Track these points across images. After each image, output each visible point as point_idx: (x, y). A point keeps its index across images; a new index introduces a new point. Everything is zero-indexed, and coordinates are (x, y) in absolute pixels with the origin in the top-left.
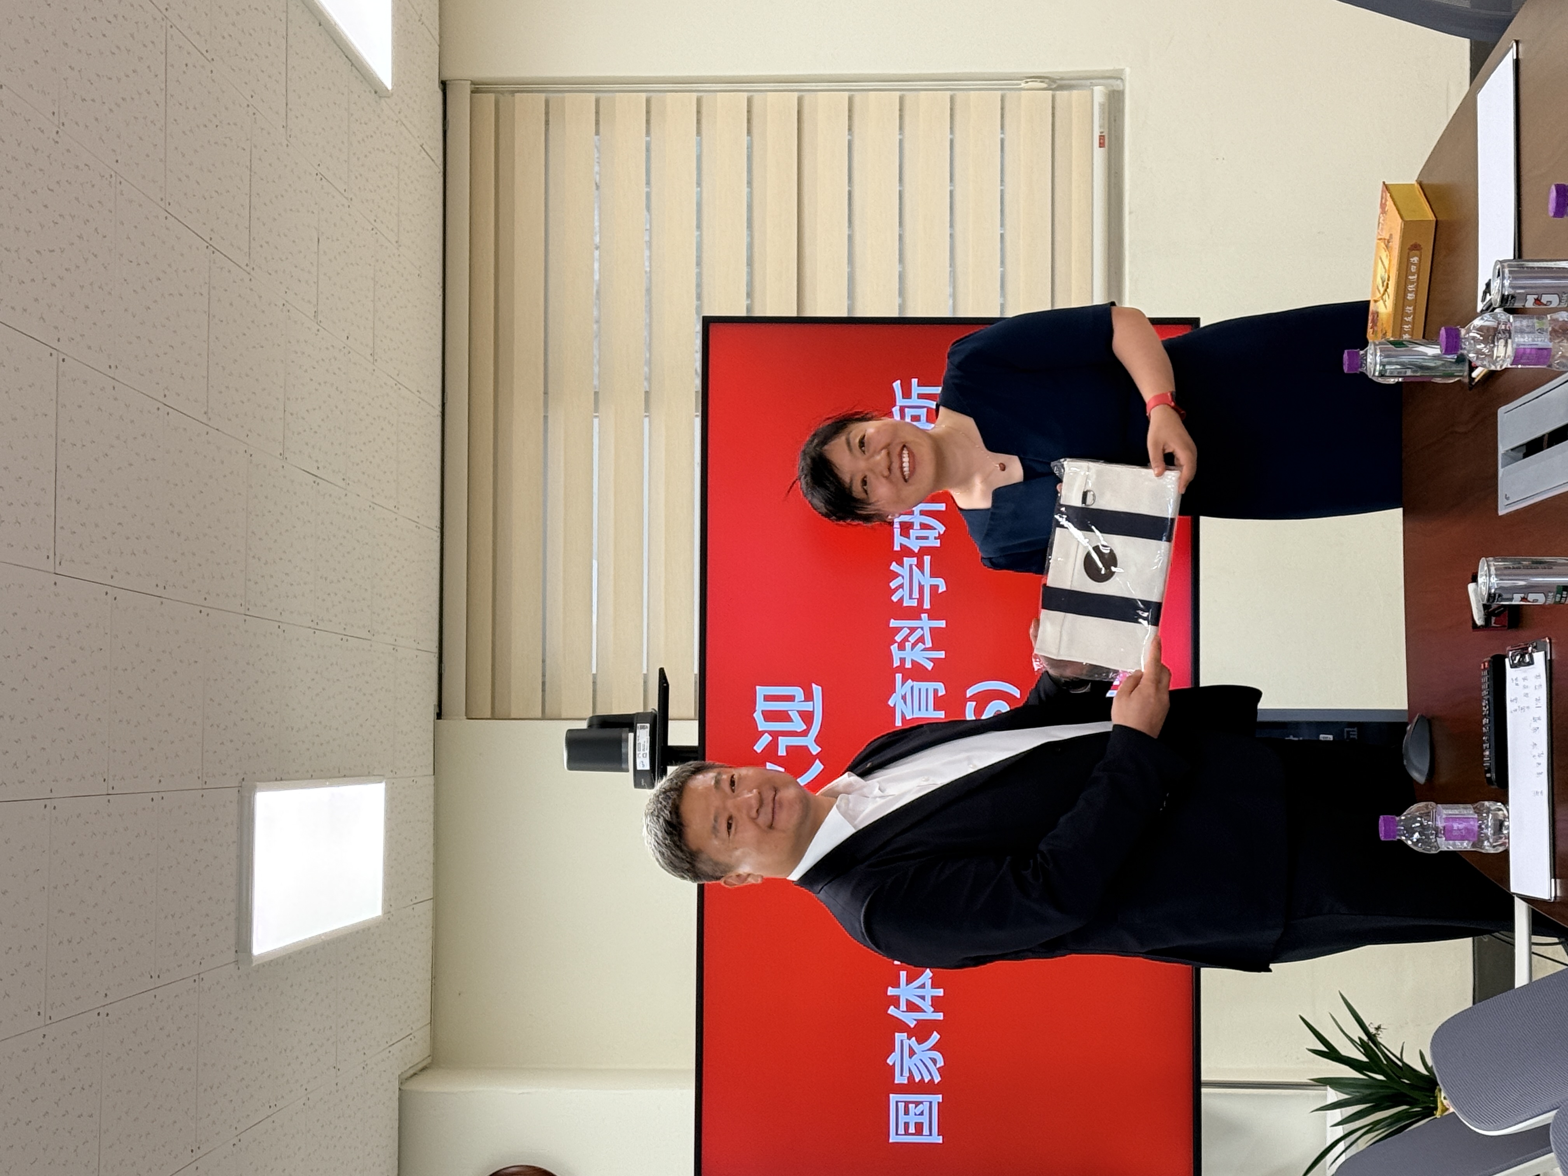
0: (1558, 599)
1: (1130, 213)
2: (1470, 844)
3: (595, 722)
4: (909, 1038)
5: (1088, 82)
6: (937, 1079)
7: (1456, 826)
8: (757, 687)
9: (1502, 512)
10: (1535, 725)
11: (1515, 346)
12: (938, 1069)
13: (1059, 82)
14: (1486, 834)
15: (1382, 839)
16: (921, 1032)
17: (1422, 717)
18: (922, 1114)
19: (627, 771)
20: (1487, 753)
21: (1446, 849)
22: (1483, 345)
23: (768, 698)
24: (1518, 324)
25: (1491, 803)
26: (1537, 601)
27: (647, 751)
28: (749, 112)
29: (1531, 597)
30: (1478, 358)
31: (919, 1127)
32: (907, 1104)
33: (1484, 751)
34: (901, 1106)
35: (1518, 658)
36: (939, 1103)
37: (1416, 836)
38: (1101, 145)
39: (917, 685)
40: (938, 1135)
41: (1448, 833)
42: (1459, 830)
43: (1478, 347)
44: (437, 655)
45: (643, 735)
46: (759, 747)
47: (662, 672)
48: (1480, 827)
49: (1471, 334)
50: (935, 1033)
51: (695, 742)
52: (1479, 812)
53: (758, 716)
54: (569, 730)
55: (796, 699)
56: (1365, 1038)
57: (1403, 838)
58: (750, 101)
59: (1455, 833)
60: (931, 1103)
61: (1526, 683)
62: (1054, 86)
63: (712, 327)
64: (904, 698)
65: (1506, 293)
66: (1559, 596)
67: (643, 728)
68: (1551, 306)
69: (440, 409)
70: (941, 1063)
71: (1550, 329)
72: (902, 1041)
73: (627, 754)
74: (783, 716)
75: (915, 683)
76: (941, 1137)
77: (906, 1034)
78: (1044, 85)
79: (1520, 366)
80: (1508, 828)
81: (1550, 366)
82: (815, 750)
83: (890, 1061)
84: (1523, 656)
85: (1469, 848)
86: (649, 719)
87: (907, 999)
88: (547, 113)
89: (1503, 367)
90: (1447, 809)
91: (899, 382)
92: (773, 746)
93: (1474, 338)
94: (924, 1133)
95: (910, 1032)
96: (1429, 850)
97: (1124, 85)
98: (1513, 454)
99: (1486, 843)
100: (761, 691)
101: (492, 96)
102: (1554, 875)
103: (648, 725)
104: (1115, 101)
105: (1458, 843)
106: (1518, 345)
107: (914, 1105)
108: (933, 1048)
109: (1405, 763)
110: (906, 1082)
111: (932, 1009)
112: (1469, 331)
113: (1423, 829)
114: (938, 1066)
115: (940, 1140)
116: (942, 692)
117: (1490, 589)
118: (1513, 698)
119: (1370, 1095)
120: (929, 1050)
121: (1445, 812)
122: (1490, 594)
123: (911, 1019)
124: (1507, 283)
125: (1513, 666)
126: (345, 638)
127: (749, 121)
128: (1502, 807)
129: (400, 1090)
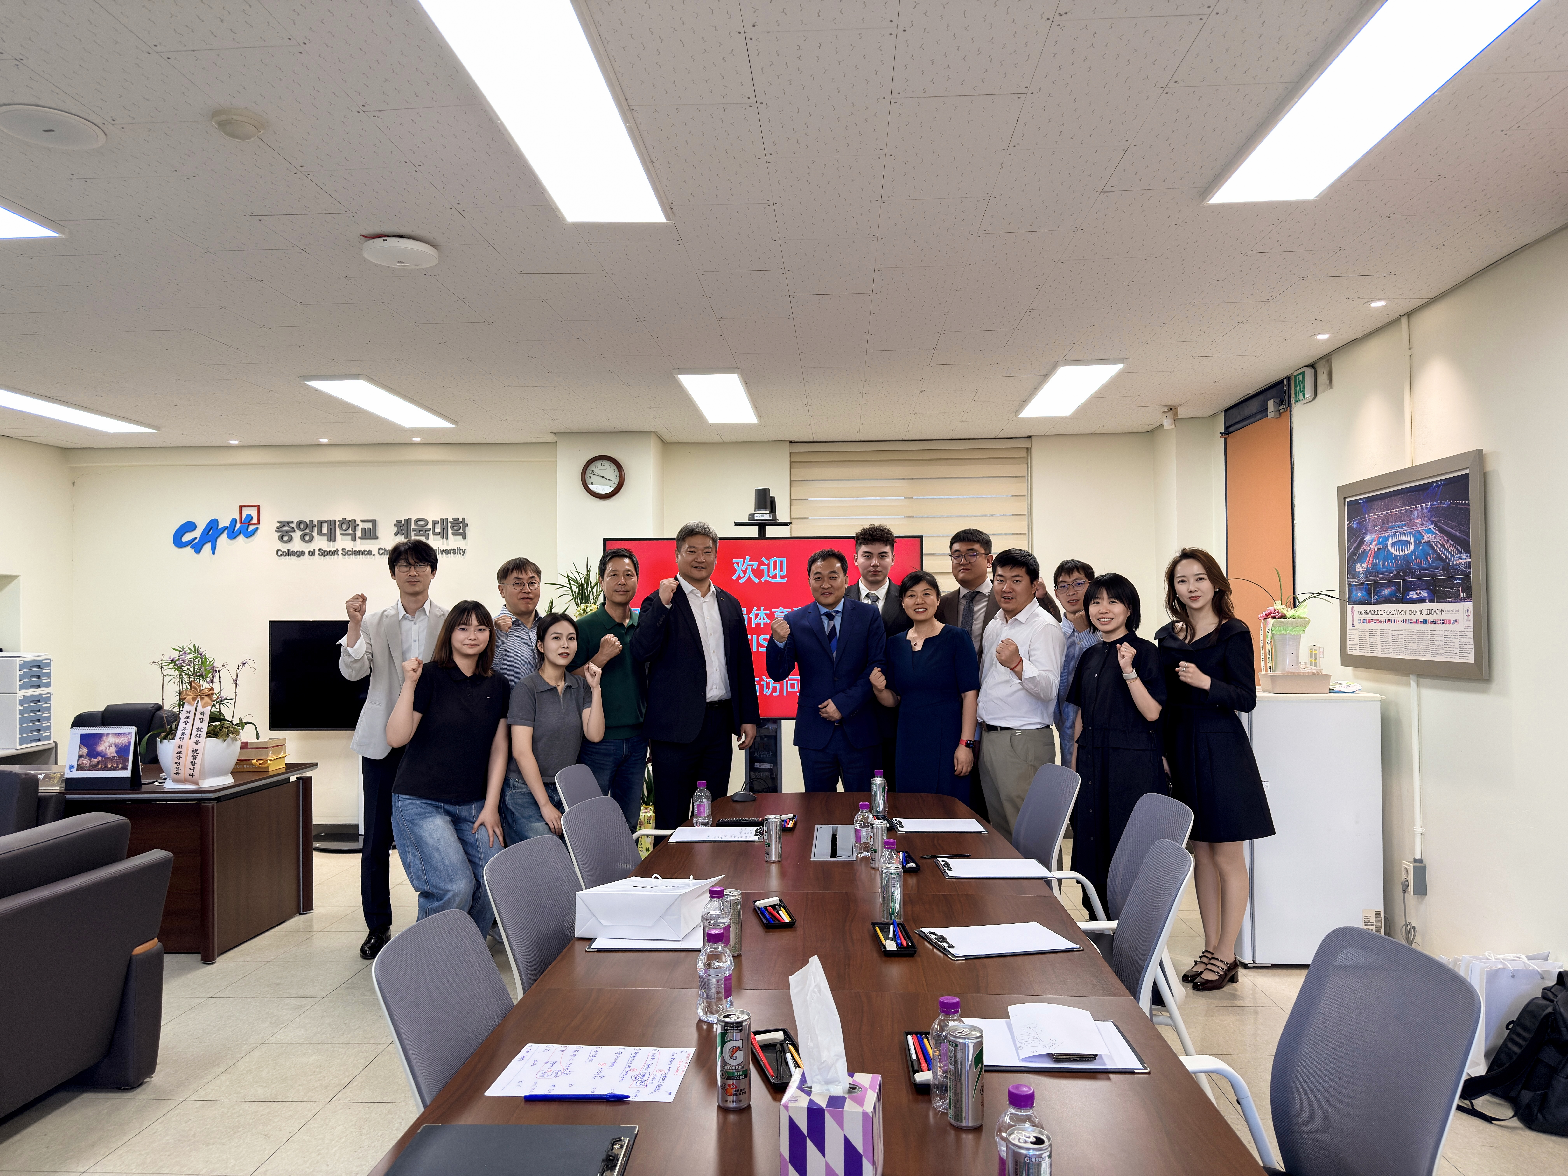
3: (773, 499)
19: (755, 511)
23: (781, 562)
27: (763, 518)
44: (812, 441)
45: (767, 517)
46: (763, 559)
47: (793, 523)
51: (768, 535)
53: (775, 559)
55: (780, 573)
61: (748, 833)
63: (919, 540)
73: (761, 511)
74: (775, 568)
82: (763, 580)
86: (775, 519)
88: (1019, 476)
92: (764, 565)
100: (784, 560)
101: (1025, 456)
102: (676, 842)
103: (772, 518)
118: (745, 829)
125: (757, 829)
129: (652, 431)
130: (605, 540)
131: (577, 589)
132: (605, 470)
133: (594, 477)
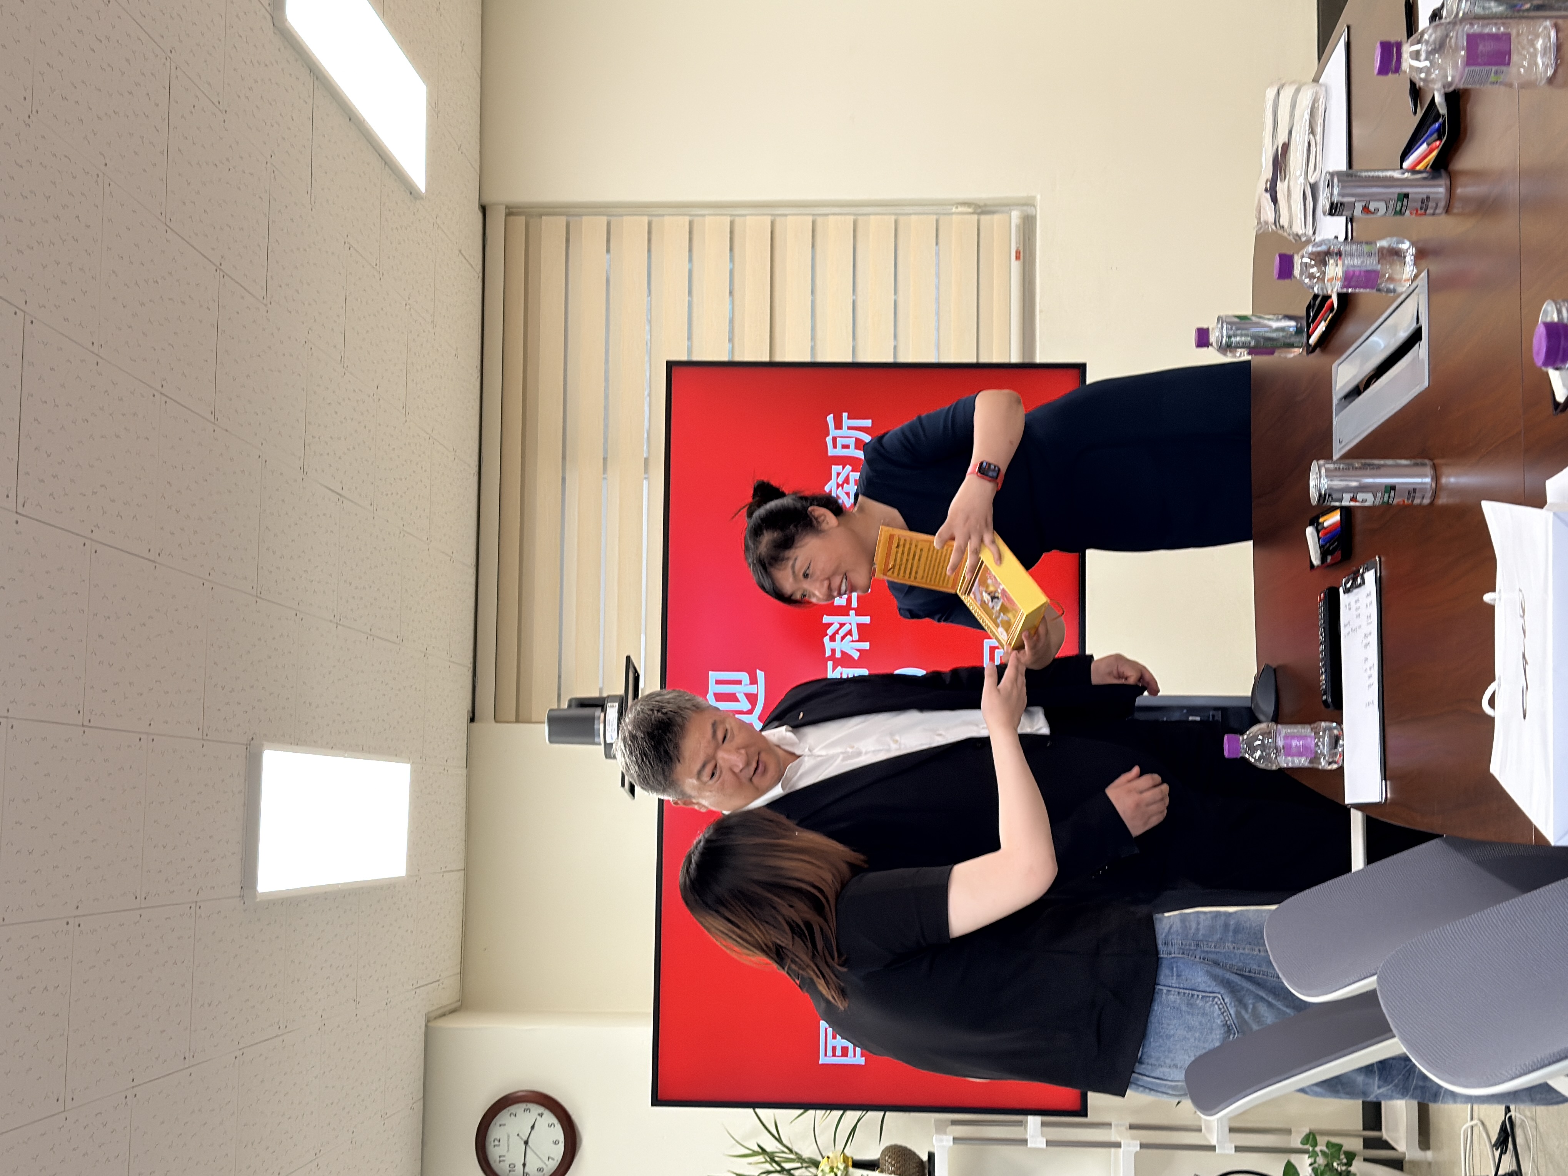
1: (1041, 312)
2: (1308, 760)
3: (573, 703)
5: (1006, 208)
8: (710, 673)
10: (1366, 641)
13: (984, 209)
17: (1268, 667)
19: (600, 744)
20: (1323, 677)
23: (718, 682)
31: (845, 1051)
33: (1320, 676)
35: (1350, 584)
38: (1018, 258)
44: (471, 669)
45: (613, 712)
47: (628, 658)
54: (551, 710)
55: (743, 684)
58: (732, 223)
61: (1358, 604)
62: (979, 210)
63: (675, 370)
67: (611, 707)
73: (599, 730)
74: (732, 698)
75: (844, 669)
78: (970, 210)
84: (1355, 580)
85: (1307, 764)
86: (618, 699)
88: (568, 232)
91: (832, 415)
94: (849, 1056)
97: (1036, 211)
98: (1345, 400)
100: (713, 676)
101: (523, 218)
102: (1385, 776)
103: (617, 704)
104: (1028, 224)
109: (1253, 707)
115: (862, 1062)
118: (1346, 623)
125: (1346, 592)
126: (370, 638)
129: (426, 1026)
130: (657, 1101)
132: (510, 1140)
133: (524, 1165)
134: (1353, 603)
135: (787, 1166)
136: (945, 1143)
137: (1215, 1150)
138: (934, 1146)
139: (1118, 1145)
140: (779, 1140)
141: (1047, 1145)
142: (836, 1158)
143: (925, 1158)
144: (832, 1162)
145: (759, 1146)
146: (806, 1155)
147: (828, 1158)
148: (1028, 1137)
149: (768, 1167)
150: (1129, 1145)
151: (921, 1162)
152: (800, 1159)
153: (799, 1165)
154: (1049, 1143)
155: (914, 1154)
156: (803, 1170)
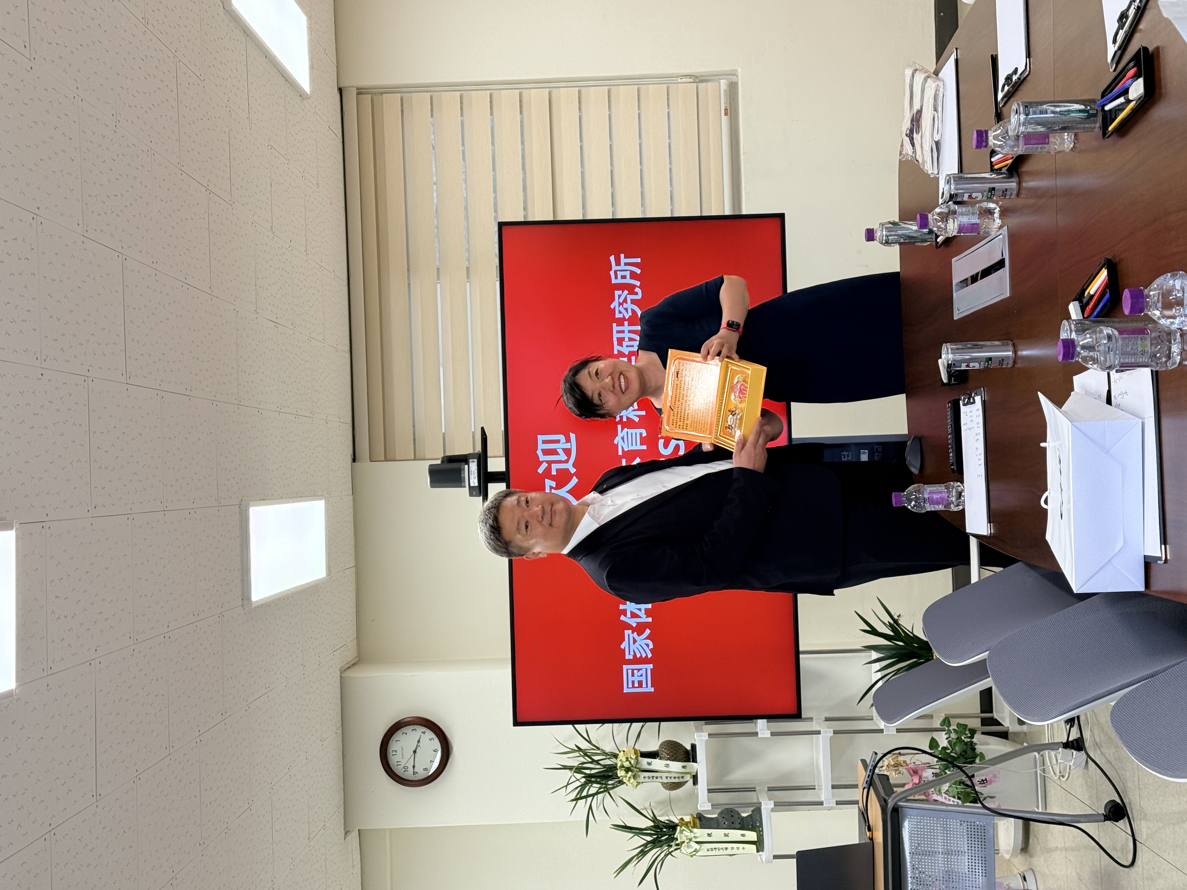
0: (986, 366)
1: (744, 153)
3: (445, 460)
4: (633, 633)
5: (717, 78)
6: (650, 655)
7: (935, 496)
8: (538, 436)
9: (955, 318)
10: (977, 437)
11: (959, 223)
12: (651, 650)
13: (700, 78)
14: (952, 501)
15: (894, 506)
16: (640, 629)
17: (916, 437)
18: (641, 675)
19: (465, 487)
20: (951, 455)
21: (930, 510)
22: (941, 223)
23: (544, 442)
24: (960, 210)
25: (955, 483)
26: (974, 367)
27: (476, 475)
28: (520, 101)
29: (971, 365)
30: (938, 230)
31: (640, 684)
32: (633, 670)
33: (950, 453)
34: (630, 672)
35: (966, 400)
36: (651, 669)
37: (913, 503)
38: (726, 114)
39: (630, 431)
40: (652, 687)
41: (932, 502)
42: (937, 499)
43: (939, 224)
44: (351, 425)
45: (473, 466)
46: (540, 470)
47: (483, 429)
48: (948, 497)
49: (934, 217)
50: (648, 630)
51: (503, 469)
52: (947, 488)
53: (539, 453)
54: (430, 465)
55: (561, 442)
56: (892, 622)
57: (906, 505)
58: (521, 95)
59: (935, 501)
60: (646, 669)
61: (971, 414)
62: (697, 80)
63: (504, 229)
64: (623, 438)
65: (952, 193)
66: (987, 363)
67: (473, 462)
68: (978, 199)
69: (346, 281)
70: (651, 646)
71: (978, 213)
72: (629, 635)
73: (464, 477)
74: (554, 452)
75: (629, 430)
76: (653, 688)
77: (631, 631)
78: (691, 80)
79: (962, 234)
80: (964, 496)
81: (978, 233)
82: (573, 470)
83: (622, 647)
84: (969, 399)
86: (476, 456)
87: (631, 612)
88: (402, 105)
89: (953, 235)
90: (929, 487)
91: (613, 256)
92: (548, 469)
93: (936, 219)
94: (643, 686)
95: (634, 630)
96: (920, 511)
97: (738, 78)
98: (961, 284)
99: (952, 505)
100: (541, 438)
101: (369, 96)
102: (989, 521)
103: (476, 460)
104: (733, 88)
105: (936, 506)
106: (960, 222)
107: (637, 671)
108: (647, 638)
109: (907, 463)
110: (632, 658)
111: (645, 616)
112: (933, 215)
113: (917, 499)
114: (650, 648)
115: (652, 690)
116: (644, 434)
117: (948, 361)
118: (965, 423)
119: (896, 654)
120: (644, 639)
121: (929, 489)
122: (948, 364)
123: (633, 622)
124: (953, 187)
125: (964, 405)
126: (297, 417)
127: (521, 106)
128: (961, 485)
129: (341, 676)
130: (516, 723)
131: (594, 785)
132: (404, 749)
133: (414, 767)
134: (968, 412)
135: (596, 758)
136: (703, 738)
137: (883, 732)
138: (695, 740)
139: (818, 733)
140: (590, 742)
141: (771, 735)
142: (629, 751)
143: (689, 748)
144: (627, 754)
145: (577, 746)
146: (608, 750)
147: (624, 751)
148: (758, 730)
149: (582, 759)
150: (826, 732)
151: (687, 751)
152: (604, 753)
153: (604, 757)
154: (773, 734)
155: (682, 745)
156: (608, 760)
